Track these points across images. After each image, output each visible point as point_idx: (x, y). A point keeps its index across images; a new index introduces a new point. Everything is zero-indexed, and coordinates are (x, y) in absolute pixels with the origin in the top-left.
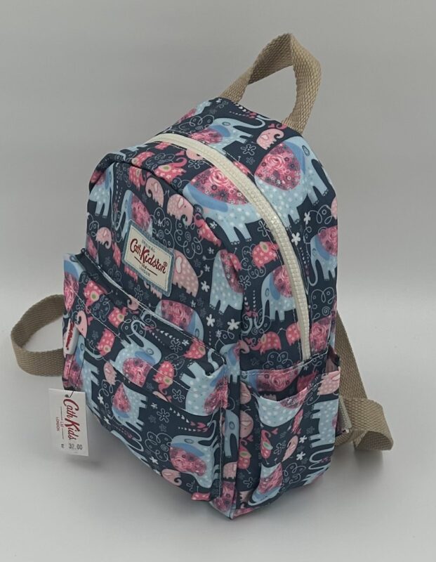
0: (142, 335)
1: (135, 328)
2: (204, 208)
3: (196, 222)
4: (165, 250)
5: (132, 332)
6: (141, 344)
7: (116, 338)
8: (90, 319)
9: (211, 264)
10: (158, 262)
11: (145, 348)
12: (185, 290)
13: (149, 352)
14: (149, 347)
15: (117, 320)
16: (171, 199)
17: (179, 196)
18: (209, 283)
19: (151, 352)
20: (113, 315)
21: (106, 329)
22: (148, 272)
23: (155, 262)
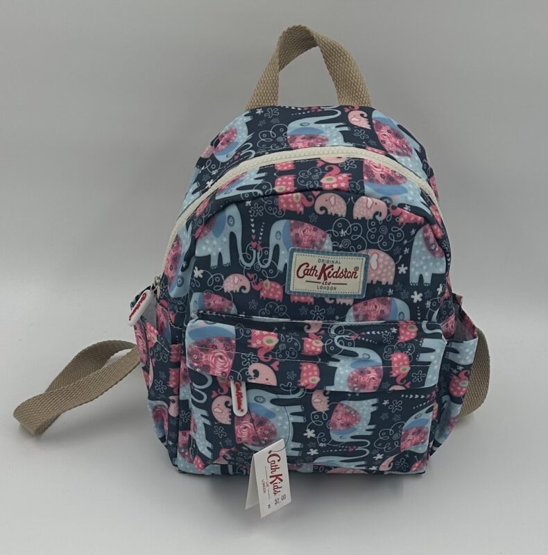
0: (352, 346)
1: (341, 344)
2: (390, 197)
3: (393, 213)
4: (355, 255)
5: (341, 349)
6: (354, 355)
7: (319, 365)
8: (275, 365)
9: (410, 246)
10: (346, 271)
11: (360, 356)
12: (381, 282)
13: (366, 357)
14: (363, 353)
15: (316, 347)
16: (357, 204)
17: (364, 197)
18: (407, 264)
19: (368, 357)
20: (308, 346)
21: (301, 364)
22: (334, 286)
23: (342, 273)
